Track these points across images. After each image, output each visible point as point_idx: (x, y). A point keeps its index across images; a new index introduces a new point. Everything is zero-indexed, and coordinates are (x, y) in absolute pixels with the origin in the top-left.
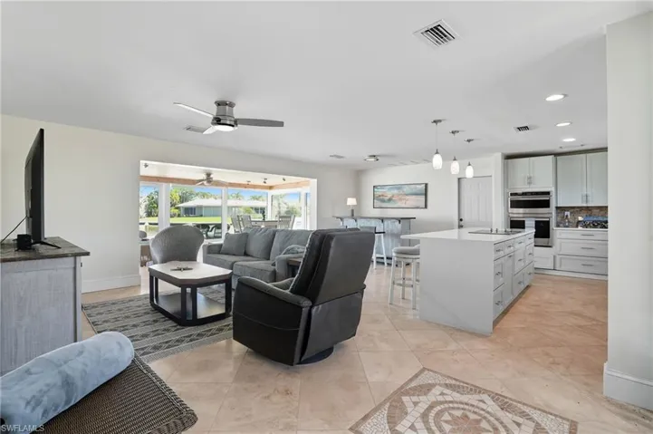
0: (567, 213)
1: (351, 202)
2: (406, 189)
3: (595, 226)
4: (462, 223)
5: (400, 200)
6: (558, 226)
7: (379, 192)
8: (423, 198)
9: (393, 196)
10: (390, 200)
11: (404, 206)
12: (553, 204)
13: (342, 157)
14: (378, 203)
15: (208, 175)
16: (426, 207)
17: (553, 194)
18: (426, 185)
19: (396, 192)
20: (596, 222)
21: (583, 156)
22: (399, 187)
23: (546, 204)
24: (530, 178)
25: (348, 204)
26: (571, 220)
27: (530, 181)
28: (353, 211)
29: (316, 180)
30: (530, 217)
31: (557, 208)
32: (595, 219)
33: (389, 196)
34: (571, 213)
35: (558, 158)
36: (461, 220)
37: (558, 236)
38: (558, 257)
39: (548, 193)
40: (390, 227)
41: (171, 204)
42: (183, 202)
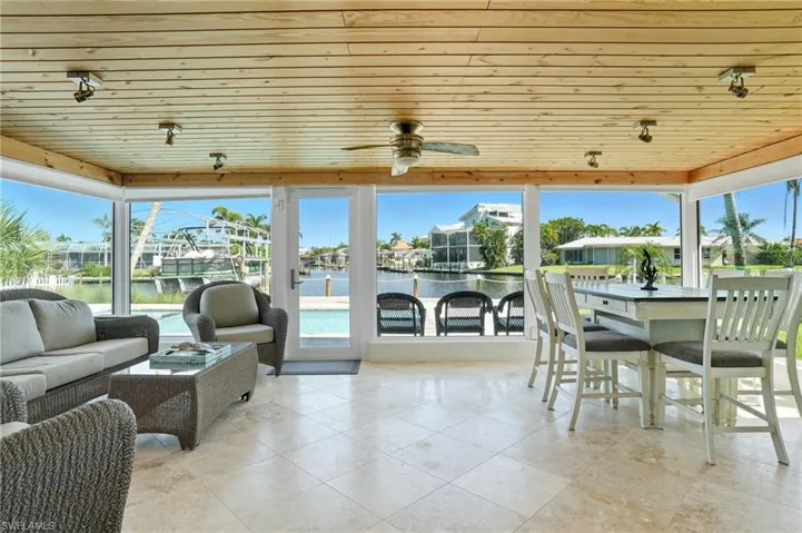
41: (547, 245)
42: (564, 243)
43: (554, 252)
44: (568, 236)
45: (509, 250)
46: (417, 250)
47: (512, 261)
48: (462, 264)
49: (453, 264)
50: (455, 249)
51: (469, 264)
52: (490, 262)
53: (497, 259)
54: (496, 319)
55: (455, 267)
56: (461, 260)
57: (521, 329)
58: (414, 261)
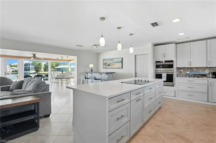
0: (181, 70)
1: (91, 66)
2: (115, 60)
3: (194, 77)
4: (136, 75)
5: (113, 65)
6: (177, 76)
7: (105, 62)
8: (121, 64)
9: (110, 63)
10: (109, 65)
11: (114, 67)
12: (175, 66)
13: (82, 46)
14: (105, 67)
15: (34, 55)
16: (122, 68)
17: (175, 61)
18: (122, 58)
19: (111, 62)
20: (195, 74)
21: (189, 43)
22: (112, 60)
23: (171, 66)
24: (164, 54)
25: (90, 67)
26: (183, 74)
27: (164, 55)
28: (92, 70)
29: (76, 57)
30: (164, 72)
31: (177, 68)
32: (194, 73)
33: (109, 63)
34: (183, 70)
35: (177, 45)
36: (136, 73)
37: (177, 81)
38: (177, 91)
39: (172, 61)
40: (104, 77)
41: (52, 67)
42: (57, 66)
43: (54, 69)
44: (57, 65)
45: (43, 68)
46: (12, 68)
47: (44, 71)
48: (29, 71)
49: (26, 71)
50: (26, 67)
51: (31, 71)
52: (37, 71)
53: (39, 70)
54: (44, 79)
55: (26, 72)
56: (28, 70)
57: (48, 80)
58: (11, 71)
